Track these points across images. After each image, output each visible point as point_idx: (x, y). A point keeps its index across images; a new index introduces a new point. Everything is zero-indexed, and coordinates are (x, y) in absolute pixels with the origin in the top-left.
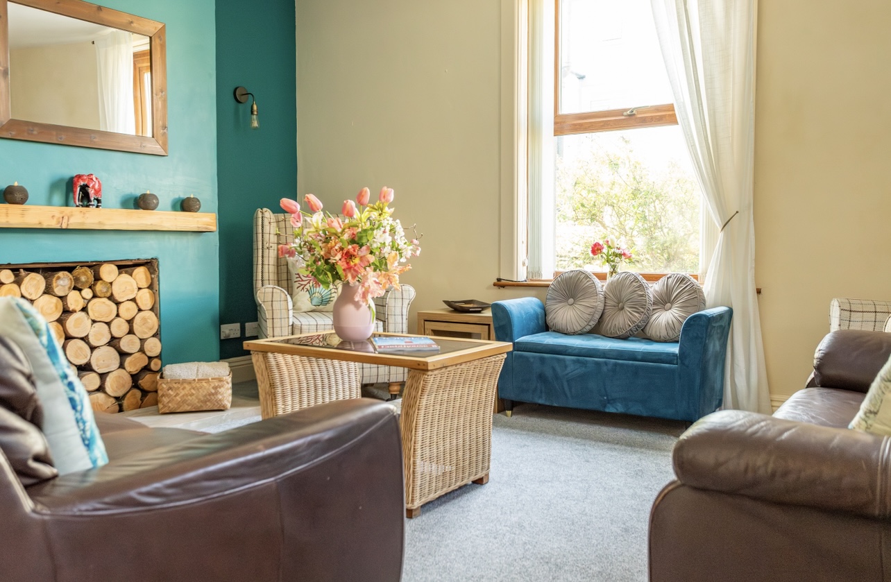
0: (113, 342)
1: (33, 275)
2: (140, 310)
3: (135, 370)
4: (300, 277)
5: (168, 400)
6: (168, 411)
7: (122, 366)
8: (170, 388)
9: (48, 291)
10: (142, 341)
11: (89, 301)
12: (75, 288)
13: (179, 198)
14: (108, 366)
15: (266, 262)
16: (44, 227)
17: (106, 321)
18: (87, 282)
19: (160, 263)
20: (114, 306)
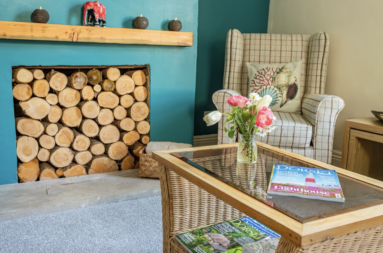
0: (116, 122)
1: (58, 74)
2: (136, 101)
3: (130, 143)
4: (254, 83)
5: (145, 169)
6: (144, 176)
7: (121, 139)
8: (146, 161)
9: (69, 85)
10: (136, 123)
11: (99, 93)
12: (88, 84)
13: (168, 20)
14: (111, 139)
15: (232, 70)
16: (60, 40)
17: (111, 108)
18: (97, 80)
19: (151, 68)
20: (117, 98)
